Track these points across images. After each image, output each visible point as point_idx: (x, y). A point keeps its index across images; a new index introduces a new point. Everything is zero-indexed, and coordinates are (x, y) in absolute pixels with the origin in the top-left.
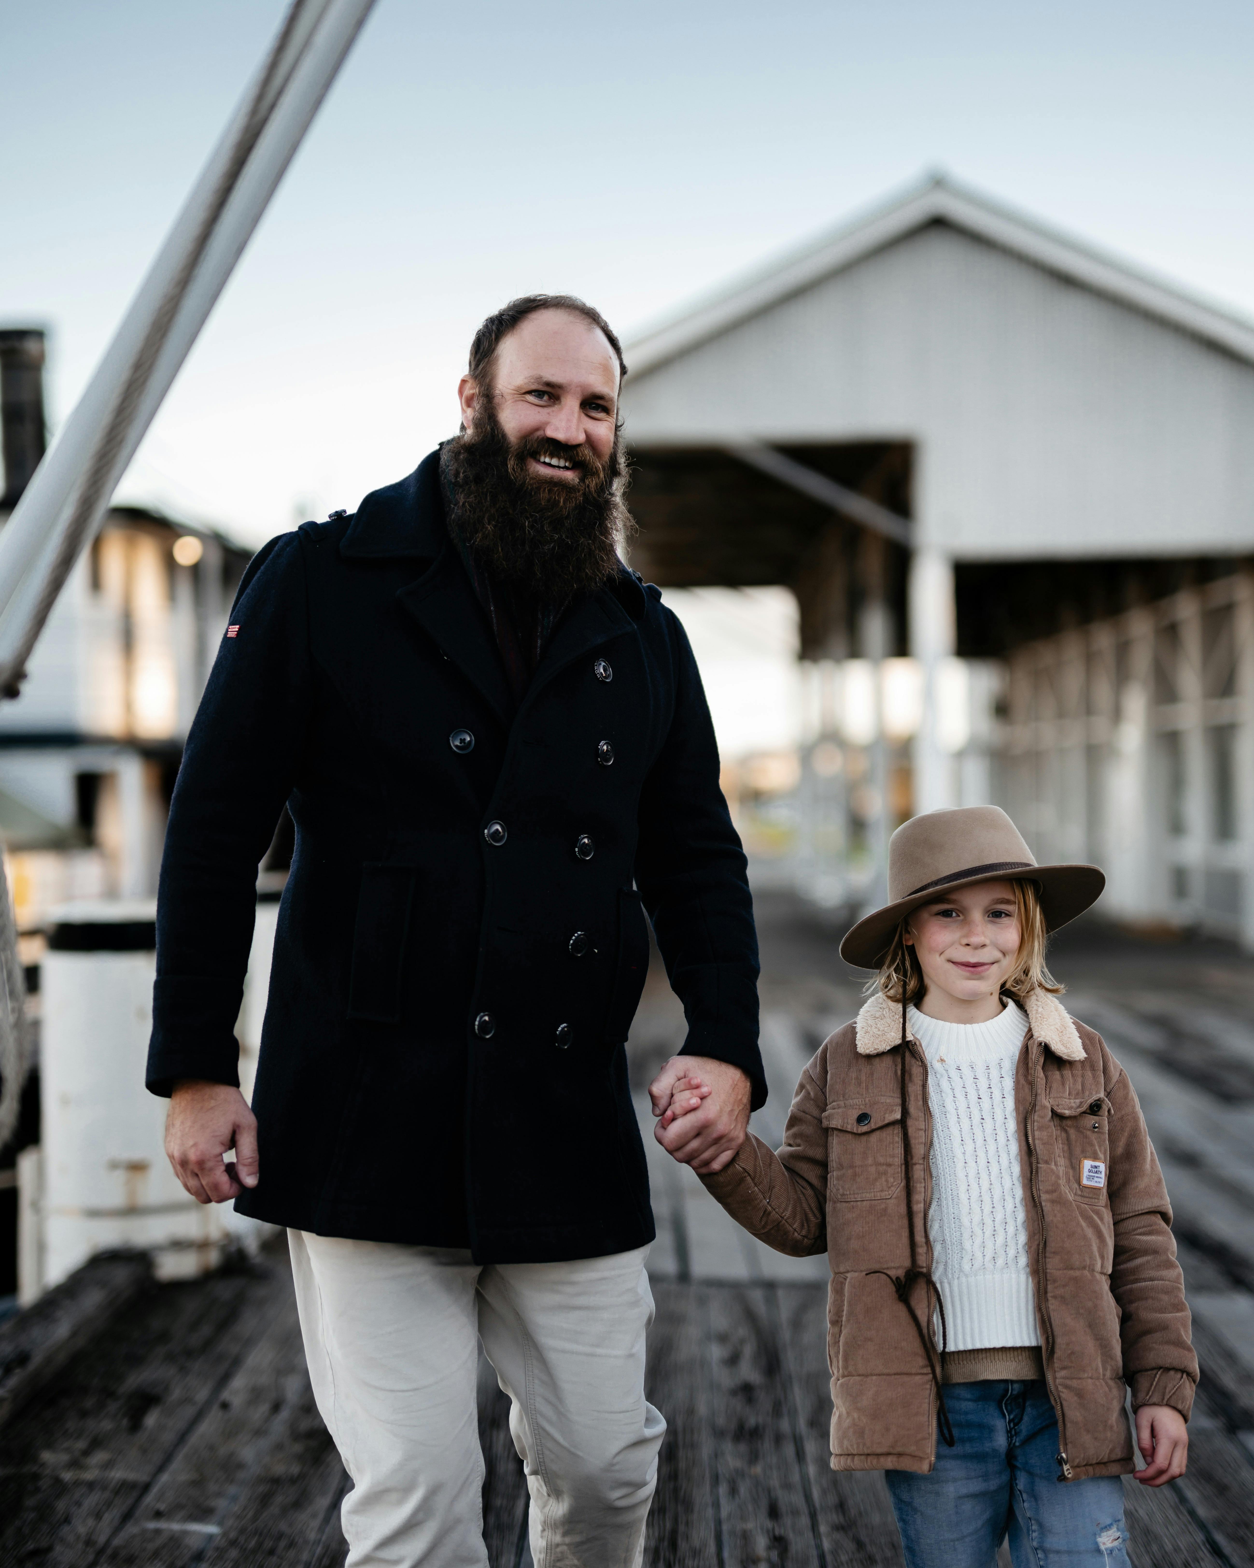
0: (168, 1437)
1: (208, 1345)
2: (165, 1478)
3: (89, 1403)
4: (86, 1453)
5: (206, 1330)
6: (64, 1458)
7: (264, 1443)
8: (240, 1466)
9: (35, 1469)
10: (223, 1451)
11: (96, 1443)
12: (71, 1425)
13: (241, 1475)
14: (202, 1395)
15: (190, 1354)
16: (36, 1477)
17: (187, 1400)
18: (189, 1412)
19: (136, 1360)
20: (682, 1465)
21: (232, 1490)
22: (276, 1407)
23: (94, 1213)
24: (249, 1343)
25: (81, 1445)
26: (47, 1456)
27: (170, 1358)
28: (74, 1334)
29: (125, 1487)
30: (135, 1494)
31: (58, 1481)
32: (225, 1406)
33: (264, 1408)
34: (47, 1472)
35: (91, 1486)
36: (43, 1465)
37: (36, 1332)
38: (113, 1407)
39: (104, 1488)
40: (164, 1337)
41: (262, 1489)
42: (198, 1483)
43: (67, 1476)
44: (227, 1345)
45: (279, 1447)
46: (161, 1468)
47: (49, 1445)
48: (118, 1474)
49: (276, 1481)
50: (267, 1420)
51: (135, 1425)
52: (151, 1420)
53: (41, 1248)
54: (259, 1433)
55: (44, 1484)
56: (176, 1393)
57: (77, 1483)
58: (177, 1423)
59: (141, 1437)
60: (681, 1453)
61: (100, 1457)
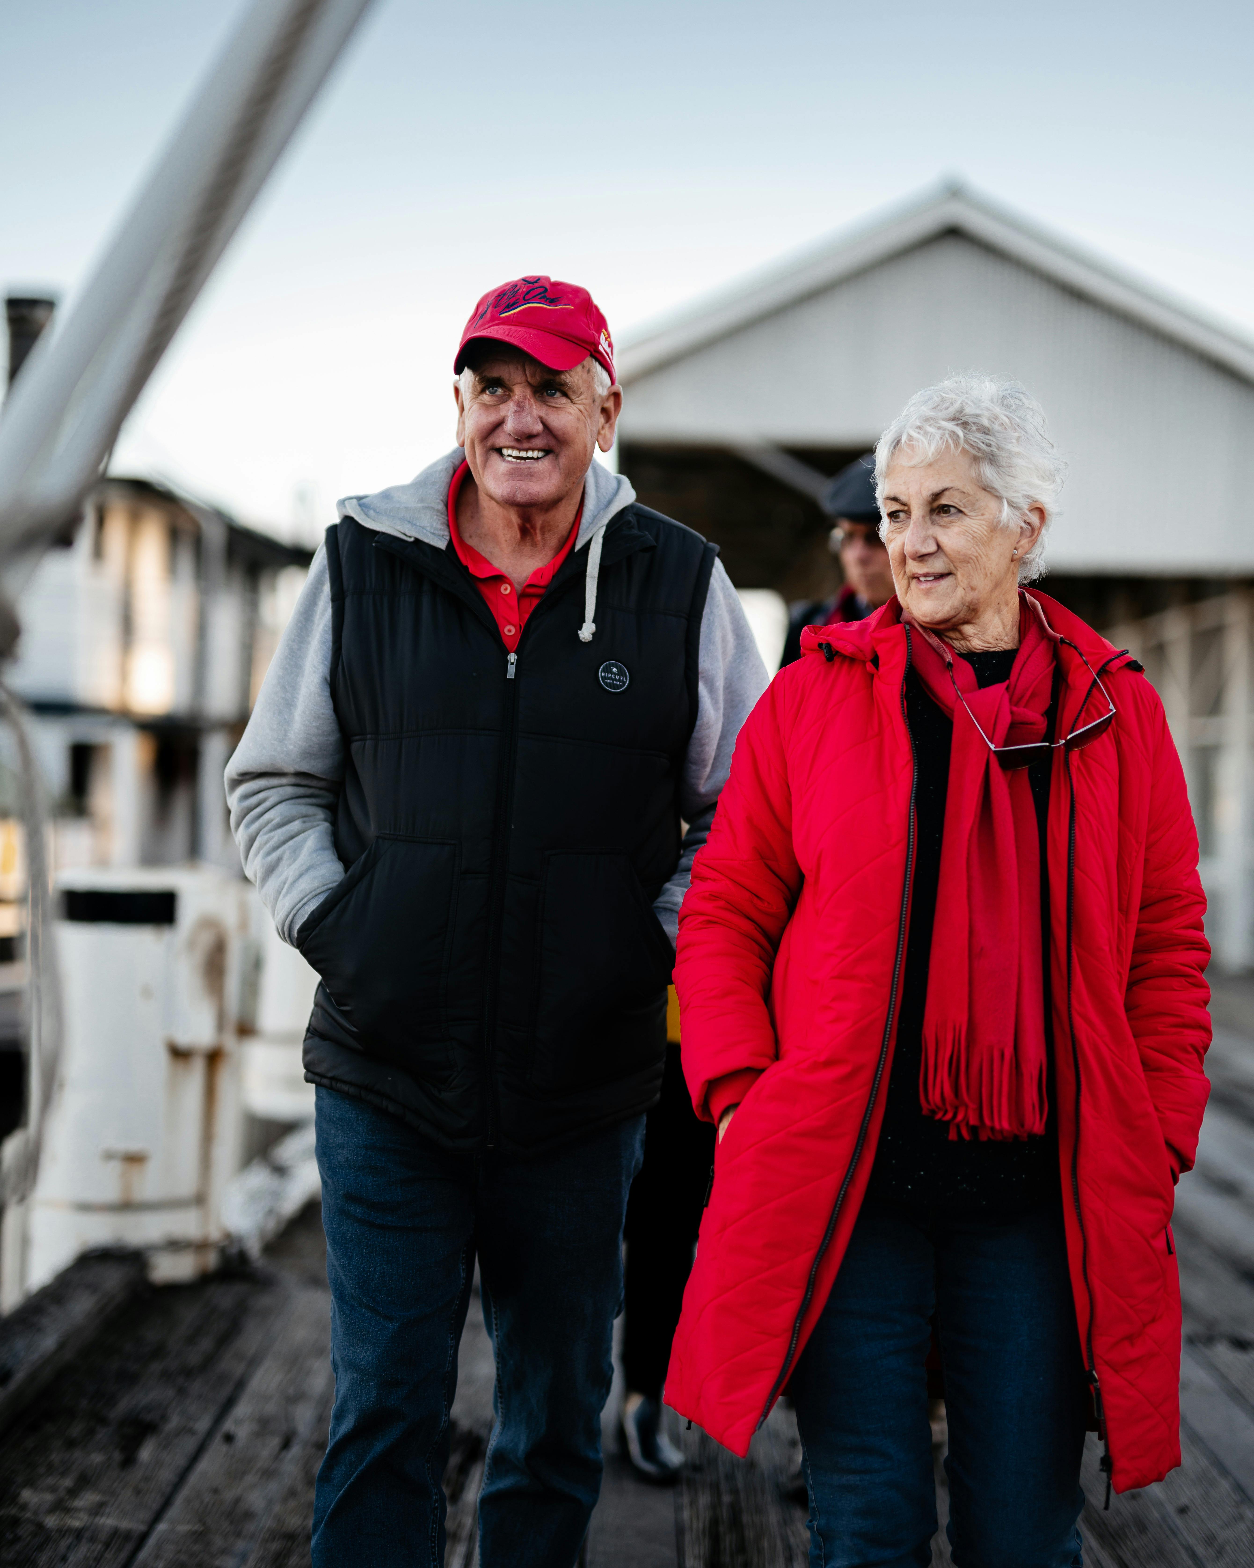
0: (166, 1476)
1: (209, 1361)
2: (162, 1527)
3: (76, 1430)
4: (73, 1492)
5: (206, 1344)
6: (49, 1497)
7: (274, 1487)
8: (249, 1515)
9: (14, 1511)
10: (229, 1496)
11: (84, 1482)
12: (55, 1457)
13: (250, 1527)
14: (203, 1425)
15: (189, 1373)
16: (15, 1522)
17: (186, 1430)
18: (189, 1444)
19: (129, 1379)
20: (750, 1534)
21: (240, 1545)
22: (286, 1444)
23: (85, 1207)
24: (254, 1362)
25: (68, 1482)
26: (27, 1495)
27: (166, 1376)
28: (61, 1346)
29: (116, 1537)
30: (129, 1547)
31: (40, 1526)
32: (229, 1438)
33: (275, 1442)
34: (28, 1515)
35: (79, 1534)
36: (24, 1507)
37: (19, 1344)
38: (102, 1434)
39: (93, 1539)
40: (159, 1352)
41: (275, 1546)
42: (200, 1536)
43: (51, 1522)
44: (230, 1364)
45: (292, 1493)
46: (158, 1517)
47: (31, 1483)
48: (108, 1522)
49: (290, 1537)
50: (277, 1457)
51: (129, 1461)
52: (146, 1453)
53: (25, 1242)
54: (268, 1474)
55: (24, 1531)
56: (174, 1422)
57: (63, 1532)
58: (177, 1458)
59: (136, 1475)
60: (746, 1518)
61: (88, 1499)
